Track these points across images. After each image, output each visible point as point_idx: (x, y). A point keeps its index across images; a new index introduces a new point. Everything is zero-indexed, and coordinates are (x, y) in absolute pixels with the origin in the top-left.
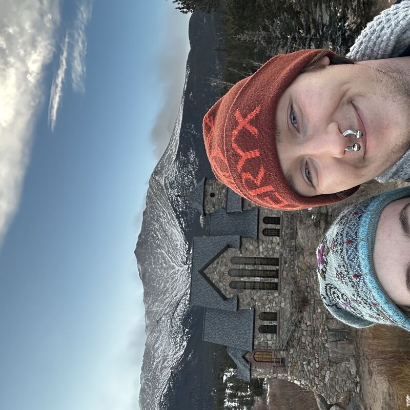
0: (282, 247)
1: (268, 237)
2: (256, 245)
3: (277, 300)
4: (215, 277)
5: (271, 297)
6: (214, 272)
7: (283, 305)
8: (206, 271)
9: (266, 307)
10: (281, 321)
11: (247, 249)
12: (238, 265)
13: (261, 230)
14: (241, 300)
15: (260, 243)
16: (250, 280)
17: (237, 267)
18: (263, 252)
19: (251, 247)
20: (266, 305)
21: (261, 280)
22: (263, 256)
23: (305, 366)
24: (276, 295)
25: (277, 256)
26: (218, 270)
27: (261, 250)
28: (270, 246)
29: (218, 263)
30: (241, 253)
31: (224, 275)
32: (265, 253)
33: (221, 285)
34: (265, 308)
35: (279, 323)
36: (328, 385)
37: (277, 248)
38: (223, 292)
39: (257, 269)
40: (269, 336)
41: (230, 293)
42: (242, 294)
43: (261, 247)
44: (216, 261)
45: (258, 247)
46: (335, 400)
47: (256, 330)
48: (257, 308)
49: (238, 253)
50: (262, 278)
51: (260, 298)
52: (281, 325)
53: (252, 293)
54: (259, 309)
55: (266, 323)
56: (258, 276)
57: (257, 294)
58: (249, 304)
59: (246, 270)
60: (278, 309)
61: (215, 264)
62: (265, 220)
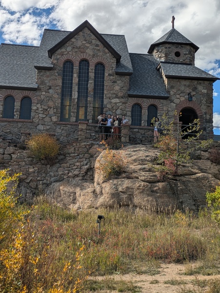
1: (130, 109)
2: (120, 94)
3: (47, 119)
4: (78, 42)
5: (51, 112)
6: (85, 40)
7: (41, 127)
8: (86, 31)
9: (39, 106)
10: (20, 125)
11: (114, 82)
12: (94, 71)
13: (140, 101)
14: (48, 73)
15: (123, 100)
16: (74, 85)
17: (92, 69)
18: (111, 103)
19: (117, 88)
20: (41, 105)
21: (74, 99)
22: (105, 102)
24: (54, 119)
26: (88, 45)
27: (114, 101)
29: (97, 45)
30: (110, 75)
31: (82, 53)
32: (109, 106)
33: (69, 49)
34: (38, 104)
35: (17, 122)
38: (59, 51)
39: (89, 95)
40: (0, 108)
41: (58, 59)
42: (57, 74)
43: (117, 100)
44: (99, 43)
45: (117, 97)
47: (9, 92)
48: (38, 93)
49: (109, 70)
50: (76, 100)
51: (51, 98)
52: (15, 124)
53: (57, 88)
54: (36, 96)
55: (17, 105)
56: (79, 96)
59: (88, 81)
60: (36, 120)
61: (95, 41)
62: (153, 106)
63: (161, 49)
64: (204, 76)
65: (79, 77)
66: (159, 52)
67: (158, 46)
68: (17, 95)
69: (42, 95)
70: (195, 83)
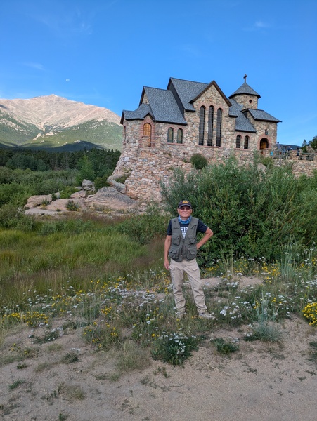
0: (229, 150)
1: (236, 139)
2: (231, 129)
3: (192, 143)
4: (209, 94)
5: (194, 139)
6: (213, 93)
7: (189, 148)
8: (213, 87)
9: (187, 135)
10: (177, 147)
11: (228, 121)
13: (241, 133)
14: (192, 114)
15: (232, 133)
17: (216, 113)
19: (229, 125)
20: (189, 134)
22: (222, 134)
23: (151, 163)
24: (196, 143)
25: (223, 145)
26: (214, 97)
27: (227, 133)
28: (230, 140)
29: (219, 97)
30: (225, 117)
31: (210, 101)
32: (225, 136)
33: (204, 98)
34: (187, 133)
35: (176, 145)
36: (141, 181)
37: (228, 146)
38: (198, 100)
39: (214, 129)
40: (166, 136)
41: (197, 105)
42: (197, 115)
43: (229, 133)
45: (229, 131)
46: (130, 186)
47: (171, 126)
48: (187, 127)
49: (225, 114)
51: (193, 130)
52: (174, 147)
53: (197, 124)
54: (186, 129)
55: (175, 134)
56: (209, 129)
57: (196, 127)
58: (189, 121)
59: (213, 120)
60: (186, 144)
61: (218, 95)
62: (247, 137)
63: (241, 97)
64: (274, 120)
65: (209, 117)
66: (240, 99)
67: (239, 94)
68: (176, 128)
69: (189, 128)
70: (269, 124)
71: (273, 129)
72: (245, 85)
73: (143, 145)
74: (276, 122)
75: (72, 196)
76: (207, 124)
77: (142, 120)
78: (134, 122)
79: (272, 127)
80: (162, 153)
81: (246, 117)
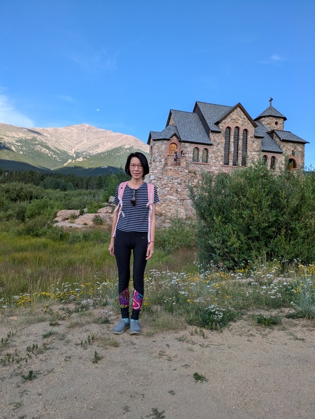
1: (262, 159)
2: (257, 149)
3: (217, 163)
4: (234, 115)
5: (219, 159)
6: (238, 115)
7: (214, 168)
8: (238, 109)
9: (213, 155)
10: (202, 166)
11: (254, 142)
13: (267, 154)
14: (217, 134)
15: (258, 153)
17: (241, 133)
18: (251, 154)
19: (255, 146)
22: (248, 154)
23: (176, 181)
24: (221, 163)
25: (248, 165)
26: (240, 118)
27: (253, 153)
30: (251, 137)
31: (236, 123)
32: (250, 156)
33: (229, 120)
34: (212, 153)
35: (201, 164)
38: (224, 121)
39: (239, 149)
40: (191, 155)
41: (223, 126)
42: (222, 136)
43: (255, 153)
44: (245, 117)
47: (196, 146)
48: (212, 147)
49: (250, 134)
51: (219, 150)
52: (199, 166)
53: (223, 144)
54: (211, 149)
55: (201, 153)
56: (234, 149)
57: (221, 147)
58: (215, 141)
59: (239, 140)
60: (211, 164)
61: (244, 116)
62: (273, 157)
63: (266, 119)
64: (301, 141)
65: (234, 138)
66: (265, 121)
67: (264, 117)
68: (201, 148)
69: (215, 148)
70: (296, 144)
71: (301, 150)
72: (271, 108)
73: (169, 164)
74: (303, 143)
75: (98, 211)
76: (232, 144)
77: (169, 140)
78: (160, 142)
79: (299, 148)
80: (187, 171)
81: (273, 138)
